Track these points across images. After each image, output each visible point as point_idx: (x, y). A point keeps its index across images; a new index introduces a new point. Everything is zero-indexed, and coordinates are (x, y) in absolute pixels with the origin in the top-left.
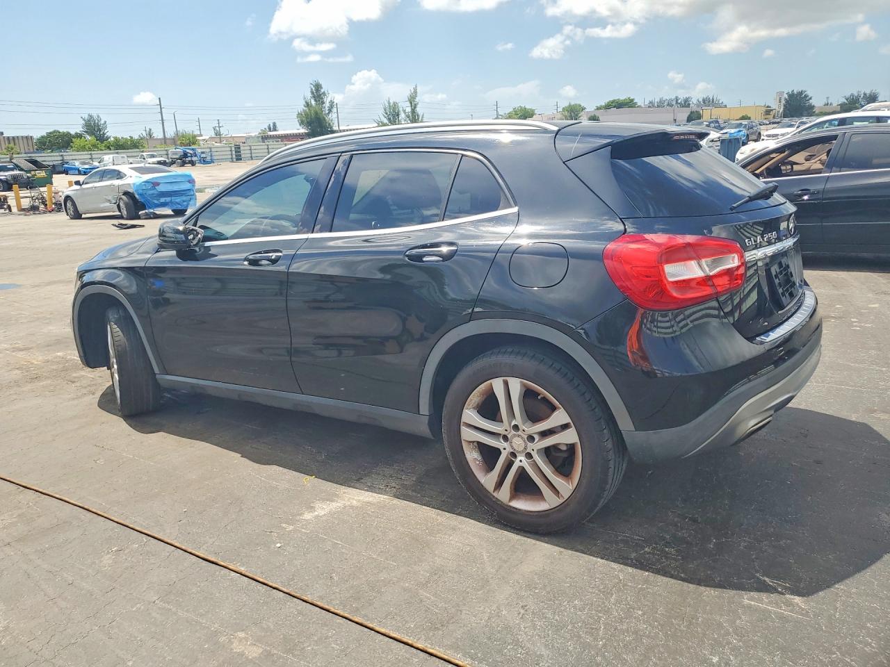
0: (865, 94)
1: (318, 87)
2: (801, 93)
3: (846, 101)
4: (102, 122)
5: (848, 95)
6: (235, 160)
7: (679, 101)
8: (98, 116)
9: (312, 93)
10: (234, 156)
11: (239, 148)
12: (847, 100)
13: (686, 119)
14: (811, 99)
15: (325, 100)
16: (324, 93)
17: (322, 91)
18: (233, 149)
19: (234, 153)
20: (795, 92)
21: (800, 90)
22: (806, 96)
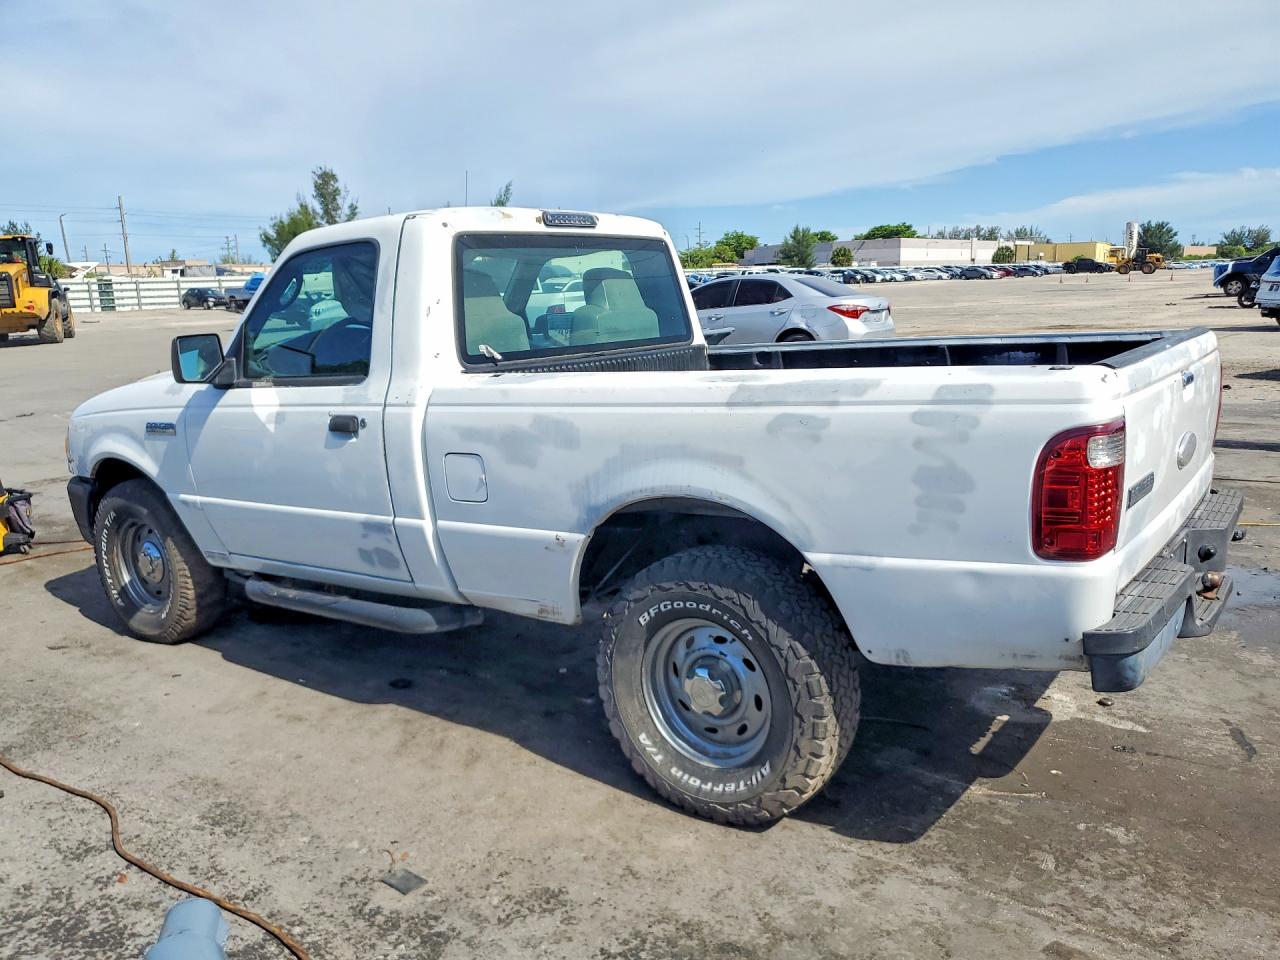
0: (1250, 231)
1: (327, 178)
2: (1161, 226)
3: (1224, 240)
5: (1228, 232)
6: (99, 310)
7: (982, 233)
9: (316, 188)
10: (97, 302)
11: (109, 284)
12: (1226, 238)
13: (991, 258)
14: (1175, 234)
16: (338, 190)
17: (335, 185)
18: (95, 287)
19: (96, 295)
20: (1153, 225)
21: (1160, 221)
22: (1169, 231)
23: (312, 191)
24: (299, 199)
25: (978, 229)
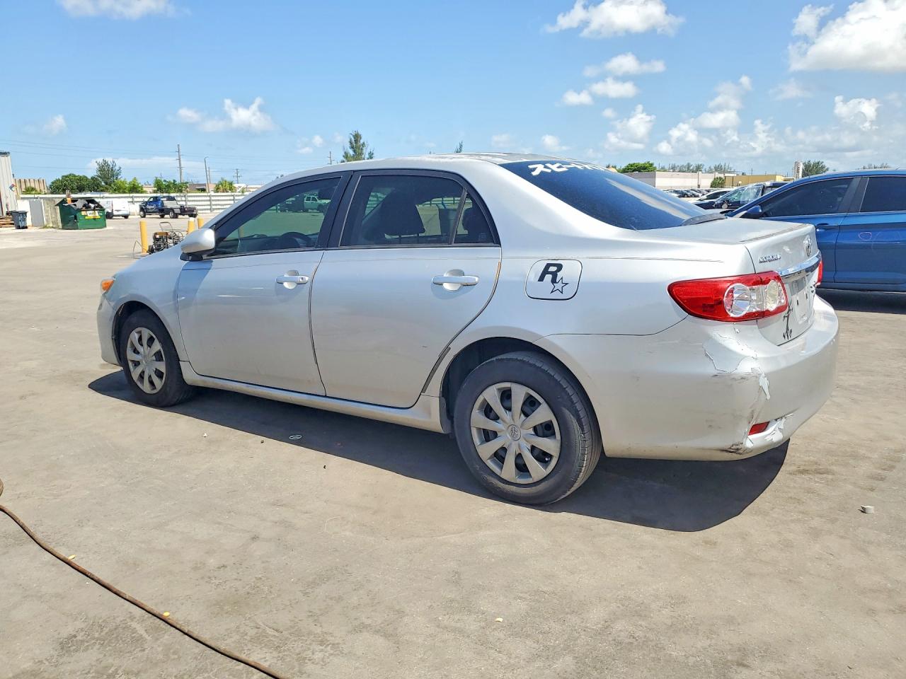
1: (357, 137)
2: (818, 164)
4: (117, 168)
8: (114, 162)
9: (351, 143)
13: (710, 185)
14: (827, 169)
15: (364, 151)
16: (364, 143)
17: (362, 141)
20: (812, 163)
21: (817, 161)
22: (823, 167)
23: (349, 145)
24: (344, 149)
25: (689, 166)
